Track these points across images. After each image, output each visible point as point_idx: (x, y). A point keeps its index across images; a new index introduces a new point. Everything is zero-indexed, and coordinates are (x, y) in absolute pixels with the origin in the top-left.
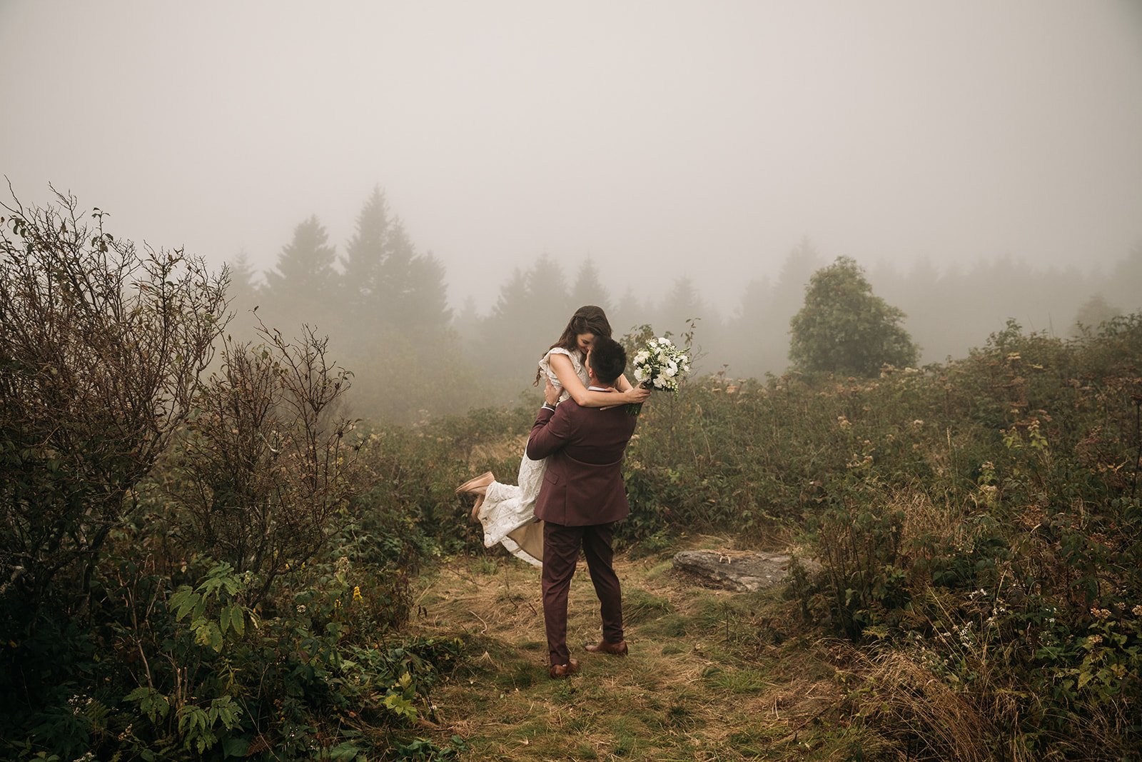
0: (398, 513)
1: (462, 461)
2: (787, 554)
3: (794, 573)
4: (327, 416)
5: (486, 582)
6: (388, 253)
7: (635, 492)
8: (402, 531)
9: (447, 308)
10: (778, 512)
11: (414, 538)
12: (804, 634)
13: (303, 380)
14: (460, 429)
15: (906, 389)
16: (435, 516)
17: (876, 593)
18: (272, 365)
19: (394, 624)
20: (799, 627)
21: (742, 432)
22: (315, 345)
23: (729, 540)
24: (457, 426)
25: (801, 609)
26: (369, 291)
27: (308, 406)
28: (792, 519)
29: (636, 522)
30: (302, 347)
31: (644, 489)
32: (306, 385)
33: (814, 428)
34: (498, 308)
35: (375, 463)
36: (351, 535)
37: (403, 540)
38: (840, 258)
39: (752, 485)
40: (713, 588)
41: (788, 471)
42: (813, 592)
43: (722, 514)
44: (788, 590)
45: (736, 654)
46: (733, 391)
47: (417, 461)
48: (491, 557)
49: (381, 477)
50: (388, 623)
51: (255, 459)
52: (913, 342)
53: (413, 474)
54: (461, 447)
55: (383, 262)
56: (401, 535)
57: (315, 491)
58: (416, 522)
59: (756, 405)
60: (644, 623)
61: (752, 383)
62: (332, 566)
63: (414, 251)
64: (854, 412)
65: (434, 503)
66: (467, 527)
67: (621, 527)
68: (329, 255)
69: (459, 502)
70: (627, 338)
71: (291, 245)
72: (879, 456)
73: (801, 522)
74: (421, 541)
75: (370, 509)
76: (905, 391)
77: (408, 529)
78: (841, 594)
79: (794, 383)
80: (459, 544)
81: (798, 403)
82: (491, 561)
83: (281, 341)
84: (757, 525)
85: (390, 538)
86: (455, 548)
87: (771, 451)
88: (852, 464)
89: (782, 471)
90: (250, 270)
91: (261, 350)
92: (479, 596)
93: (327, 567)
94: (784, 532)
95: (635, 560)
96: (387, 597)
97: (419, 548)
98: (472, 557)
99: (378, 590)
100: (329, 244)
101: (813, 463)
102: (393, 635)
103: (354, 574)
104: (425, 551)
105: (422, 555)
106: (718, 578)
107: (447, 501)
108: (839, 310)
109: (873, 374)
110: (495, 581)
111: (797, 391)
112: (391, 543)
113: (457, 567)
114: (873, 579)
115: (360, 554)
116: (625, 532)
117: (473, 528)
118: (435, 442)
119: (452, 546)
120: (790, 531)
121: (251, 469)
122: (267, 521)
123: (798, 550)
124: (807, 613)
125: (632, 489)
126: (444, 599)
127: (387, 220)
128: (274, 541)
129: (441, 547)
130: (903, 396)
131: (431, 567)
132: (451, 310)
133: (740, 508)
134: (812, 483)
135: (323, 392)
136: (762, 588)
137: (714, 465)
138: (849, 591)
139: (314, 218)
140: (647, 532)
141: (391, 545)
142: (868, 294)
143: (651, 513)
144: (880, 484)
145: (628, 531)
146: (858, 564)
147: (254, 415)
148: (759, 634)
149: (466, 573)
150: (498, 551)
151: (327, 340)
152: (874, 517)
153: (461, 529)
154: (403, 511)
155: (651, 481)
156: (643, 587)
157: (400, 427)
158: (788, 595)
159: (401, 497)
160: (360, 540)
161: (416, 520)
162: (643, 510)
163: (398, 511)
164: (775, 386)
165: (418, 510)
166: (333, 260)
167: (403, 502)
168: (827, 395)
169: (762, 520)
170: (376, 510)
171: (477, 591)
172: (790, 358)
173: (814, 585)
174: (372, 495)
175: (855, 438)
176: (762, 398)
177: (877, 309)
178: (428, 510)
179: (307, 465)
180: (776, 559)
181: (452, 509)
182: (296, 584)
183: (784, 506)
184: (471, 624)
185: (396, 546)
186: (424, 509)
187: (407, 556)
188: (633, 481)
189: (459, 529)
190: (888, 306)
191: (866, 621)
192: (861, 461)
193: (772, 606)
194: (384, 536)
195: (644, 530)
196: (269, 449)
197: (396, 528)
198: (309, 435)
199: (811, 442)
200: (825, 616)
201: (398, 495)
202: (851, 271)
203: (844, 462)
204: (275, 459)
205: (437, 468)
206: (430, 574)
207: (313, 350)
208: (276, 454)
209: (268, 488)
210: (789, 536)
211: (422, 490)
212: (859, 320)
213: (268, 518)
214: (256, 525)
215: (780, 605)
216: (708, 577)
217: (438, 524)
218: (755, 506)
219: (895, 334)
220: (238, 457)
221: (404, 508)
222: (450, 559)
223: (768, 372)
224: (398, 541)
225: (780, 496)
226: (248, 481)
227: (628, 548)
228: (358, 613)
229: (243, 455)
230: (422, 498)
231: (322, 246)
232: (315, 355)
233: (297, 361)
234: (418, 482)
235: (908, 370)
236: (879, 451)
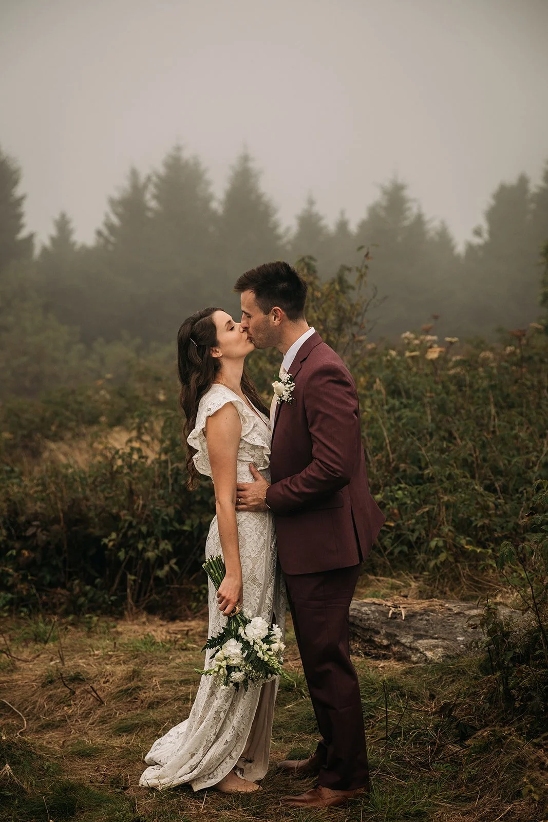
3: (489, 633)
5: (33, 656)
10: (486, 540)
25: (501, 688)
40: (376, 657)
43: (402, 543)
44: (488, 659)
45: (398, 759)
48: (51, 617)
73: (520, 555)
82: (48, 623)
84: (452, 561)
89: (499, 477)
92: (16, 676)
94: (494, 570)
98: (22, 618)
106: (385, 642)
110: (45, 653)
120: (501, 569)
133: (427, 535)
136: (448, 657)
148: (436, 728)
153: (5, 575)
158: (486, 668)
169: (460, 552)
193: (462, 684)
215: (473, 682)
216: (370, 641)
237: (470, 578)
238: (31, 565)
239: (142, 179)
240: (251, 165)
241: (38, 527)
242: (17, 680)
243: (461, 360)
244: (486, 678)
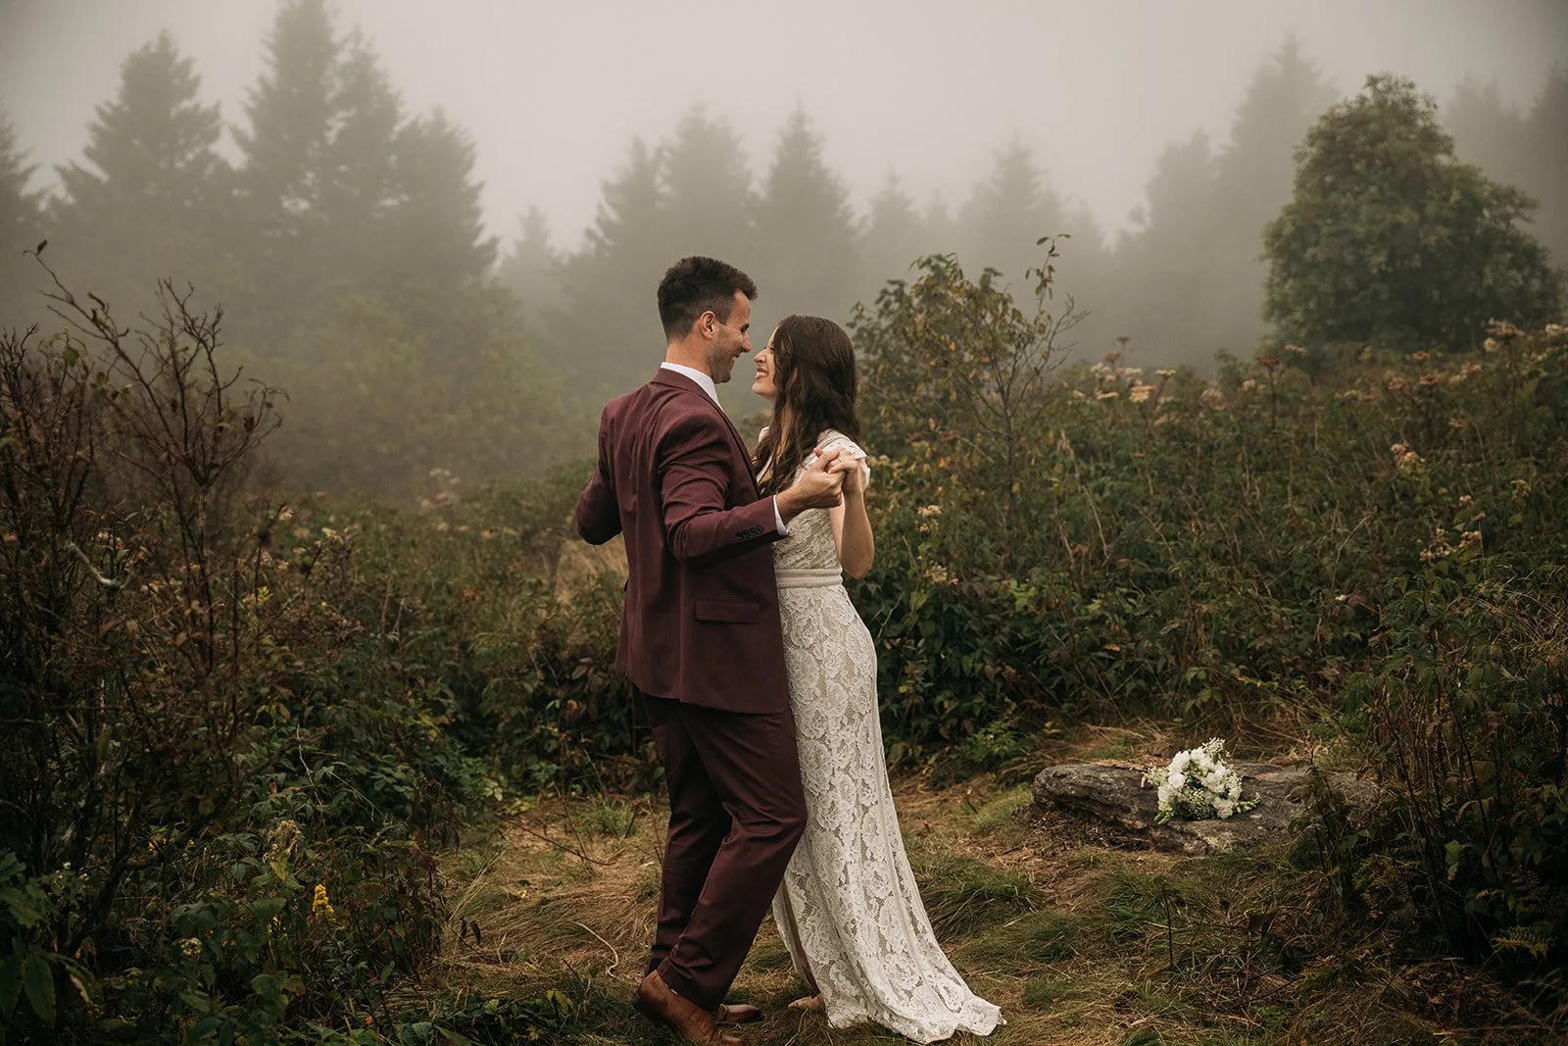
0: (401, 708)
1: (540, 583)
2: (1298, 764)
3: (1320, 808)
4: (225, 492)
5: (611, 855)
6: (341, 114)
7: (936, 635)
8: (411, 745)
9: (483, 239)
10: (1267, 667)
11: (441, 760)
12: (1350, 946)
13: (167, 412)
14: (529, 508)
15: (1544, 374)
16: (486, 708)
17: (1520, 850)
18: (91, 379)
19: (405, 965)
20: (1336, 933)
21: (1172, 488)
22: (191, 329)
23: (1157, 735)
24: (523, 503)
25: (1339, 890)
26: (304, 205)
27: (183, 473)
28: (1300, 683)
29: (942, 703)
30: (156, 334)
31: (957, 629)
32: (176, 424)
33: (1336, 473)
34: (600, 233)
35: (342, 594)
36: (297, 763)
37: (416, 767)
38: (1373, 82)
39: (1205, 608)
40: (1129, 848)
41: (1283, 574)
42: (1364, 850)
43: (1138, 676)
44: (1304, 846)
45: (1191, 998)
46: (1145, 396)
47: (439, 585)
48: (617, 797)
49: (359, 628)
50: (393, 963)
51: (62, 605)
52: (1552, 264)
53: (431, 615)
54: (534, 550)
55: (331, 136)
56: (410, 756)
57: (209, 671)
58: (442, 725)
59: (1202, 427)
60: (976, 934)
61: (1184, 378)
62: (258, 840)
63: (402, 110)
64: (1429, 434)
65: (482, 680)
66: (560, 731)
67: (909, 717)
68: (205, 125)
69: (540, 674)
70: (896, 287)
71: (116, 102)
72: (1497, 530)
73: (1321, 688)
74: (458, 768)
75: (337, 702)
76: (1545, 379)
77: (426, 742)
78: (1435, 855)
79: (1281, 375)
80: (543, 770)
81: (1296, 417)
82: (618, 804)
83: (108, 323)
84: (1219, 700)
85: (386, 765)
86: (535, 780)
87: (1241, 528)
88: (1433, 550)
89: (1269, 574)
90: (23, 166)
91: (60, 347)
92: (596, 887)
93: (245, 839)
94: (1283, 712)
95: (942, 788)
96: (390, 904)
97: (453, 783)
98: (574, 799)
99: (368, 888)
100: (204, 98)
101: (1343, 552)
102: (406, 989)
103: (310, 854)
104: (467, 790)
105: (461, 798)
106: (1139, 824)
107: (511, 675)
108: (1373, 202)
109: (1463, 341)
110: (630, 851)
111: (1291, 391)
112: (389, 775)
113: (541, 823)
114: (1514, 819)
115: (321, 807)
116: (918, 727)
117: (575, 731)
118: (476, 541)
119: (527, 774)
120: (1296, 710)
121: (53, 628)
122: (100, 748)
123: (1319, 753)
124: (1353, 899)
125: (929, 628)
126: (517, 899)
127: (336, 38)
128: (118, 792)
129: (502, 778)
130: (1538, 390)
131: (484, 826)
132: (494, 241)
133: (1178, 664)
134: (1341, 598)
135: (216, 439)
136: (1242, 844)
137: (1112, 566)
138: (1453, 847)
139: (164, 41)
140: (967, 724)
141: (390, 780)
142: (1443, 159)
143: (974, 680)
144: (1514, 596)
145: (925, 723)
146: (1475, 785)
147: (55, 502)
148: (1243, 951)
149: (563, 836)
150: (634, 781)
151: (219, 315)
152: (1507, 674)
153: (546, 736)
154: (412, 701)
155: (971, 609)
156: (968, 850)
157: (394, 512)
158: (1304, 858)
159: (407, 670)
160: (319, 774)
161: (444, 719)
162: (957, 675)
163: (400, 701)
164: (1240, 383)
165: (445, 696)
166: (214, 135)
167: (412, 681)
168: (1361, 396)
169: (1231, 687)
170: (352, 703)
171: (590, 876)
172: (1268, 316)
173: (1367, 833)
174: (339, 668)
175: (1434, 491)
176: (1212, 411)
177: (1467, 195)
178: (469, 692)
179: (187, 612)
180: (1270, 776)
181: (524, 691)
182: (173, 886)
183: (1280, 654)
184: (582, 954)
185: (400, 782)
186: (459, 693)
187: (427, 804)
188: (930, 612)
189: (541, 736)
190: (1492, 184)
191: (1498, 915)
192: (1455, 543)
193: (1270, 884)
194: (372, 761)
195: (960, 721)
196: (94, 578)
197: (398, 740)
198: (189, 541)
199: (1333, 505)
200: (1398, 905)
201: (398, 666)
202: (1404, 108)
203: (1413, 546)
204: (111, 603)
205: (483, 598)
206: (483, 842)
207: (184, 340)
208: (113, 590)
209: (99, 672)
210: (1295, 722)
211: (452, 652)
212: (1424, 220)
213: (99, 740)
214: (72, 758)
215: (1287, 881)
216: (1116, 824)
217: (495, 725)
218: (1215, 656)
219: (1507, 249)
220: (21, 601)
221: (415, 695)
222: (524, 804)
223: (1222, 351)
224: (405, 771)
225: (1269, 632)
226: (48, 656)
227: (926, 762)
228: (324, 944)
229: (33, 595)
230: (454, 669)
231: (186, 104)
232: (191, 352)
233: (149, 371)
234: (444, 634)
235: (1551, 329)
236: (1493, 518)
237: (1247, 725)
238: (583, 722)
239: (650, 155)
240: (807, 127)
241: (589, 665)
242: (599, 892)
243: (1172, 402)
244: (1305, 875)
